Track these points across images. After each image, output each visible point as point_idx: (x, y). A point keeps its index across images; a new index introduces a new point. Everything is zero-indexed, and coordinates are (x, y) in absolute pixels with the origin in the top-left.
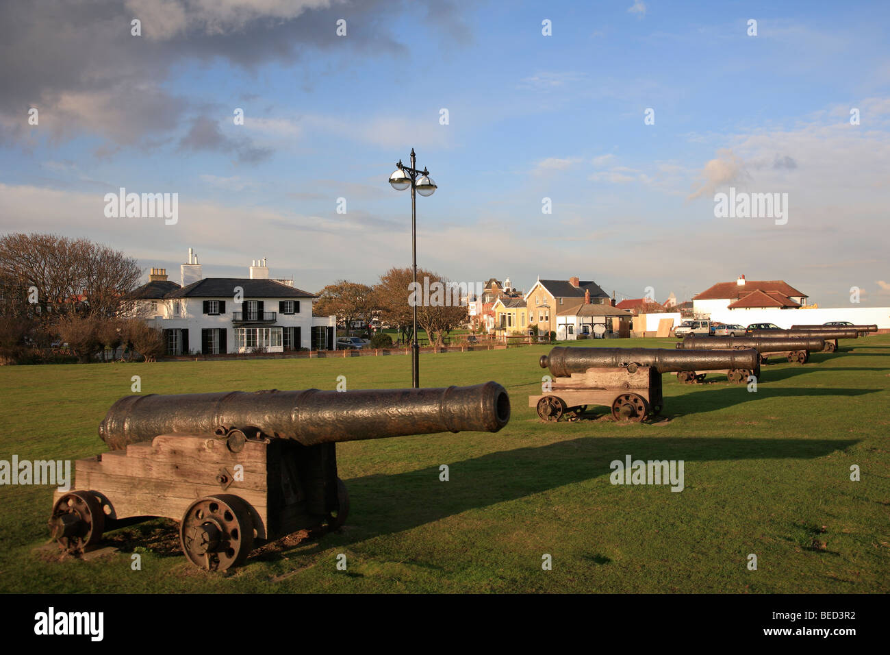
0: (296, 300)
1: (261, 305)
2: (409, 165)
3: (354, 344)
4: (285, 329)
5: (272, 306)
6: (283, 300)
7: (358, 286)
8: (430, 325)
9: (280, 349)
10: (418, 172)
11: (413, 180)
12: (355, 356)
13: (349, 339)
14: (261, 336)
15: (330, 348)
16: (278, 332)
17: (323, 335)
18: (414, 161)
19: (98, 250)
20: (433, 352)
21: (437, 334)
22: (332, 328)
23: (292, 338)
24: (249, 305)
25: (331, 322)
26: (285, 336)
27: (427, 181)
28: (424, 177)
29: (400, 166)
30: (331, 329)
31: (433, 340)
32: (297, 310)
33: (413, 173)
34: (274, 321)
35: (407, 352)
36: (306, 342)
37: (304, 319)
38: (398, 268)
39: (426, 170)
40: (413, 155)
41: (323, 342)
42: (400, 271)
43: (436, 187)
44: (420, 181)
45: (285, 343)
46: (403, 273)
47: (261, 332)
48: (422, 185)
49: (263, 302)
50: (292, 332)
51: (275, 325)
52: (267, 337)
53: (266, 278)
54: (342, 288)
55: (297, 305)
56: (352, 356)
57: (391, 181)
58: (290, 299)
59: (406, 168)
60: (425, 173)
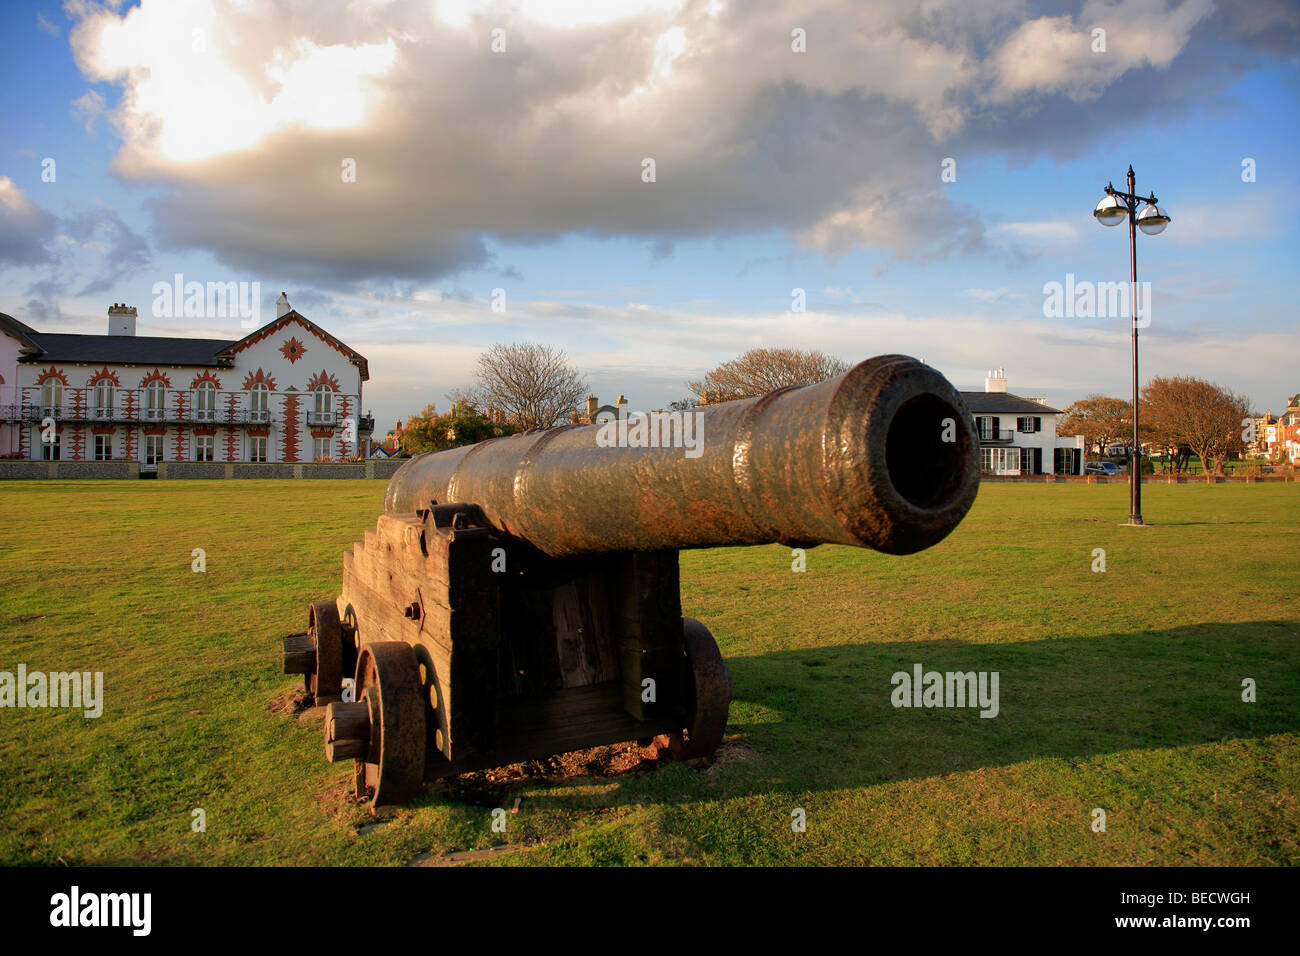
0: (1037, 416)
1: (996, 422)
2: (1126, 190)
3: (1105, 471)
4: (1023, 451)
5: (1008, 423)
6: (1021, 416)
7: (1114, 401)
8: (1204, 449)
9: (1017, 472)
10: (1139, 199)
11: (1132, 210)
12: (1102, 482)
13: (1100, 464)
14: (996, 458)
15: (1077, 472)
16: (1015, 453)
17: (1068, 458)
18: (1133, 183)
19: (830, 361)
20: (1206, 482)
21: (1215, 461)
22: (1079, 450)
23: (1031, 463)
24: (983, 421)
25: (1078, 442)
26: (1023, 458)
27: (1155, 210)
28: (1150, 206)
29: (1110, 191)
30: (1077, 451)
31: (1208, 467)
32: (1037, 427)
33: (1131, 201)
34: (1011, 440)
35: (1169, 481)
36: (1048, 465)
37: (1047, 439)
38: (1162, 377)
39: (1152, 196)
40: (1131, 174)
41: (1068, 467)
42: (1166, 381)
43: (1169, 219)
44: (1143, 212)
45: (1023, 466)
46: (1169, 384)
47: (996, 452)
48: (1147, 218)
49: (998, 419)
50: (1032, 454)
51: (1012, 445)
52: (1002, 458)
53: (1003, 391)
54: (1094, 404)
55: (1037, 422)
56: (1098, 482)
57: (1097, 213)
58: (1030, 415)
59: (1120, 194)
60: (1152, 201)
